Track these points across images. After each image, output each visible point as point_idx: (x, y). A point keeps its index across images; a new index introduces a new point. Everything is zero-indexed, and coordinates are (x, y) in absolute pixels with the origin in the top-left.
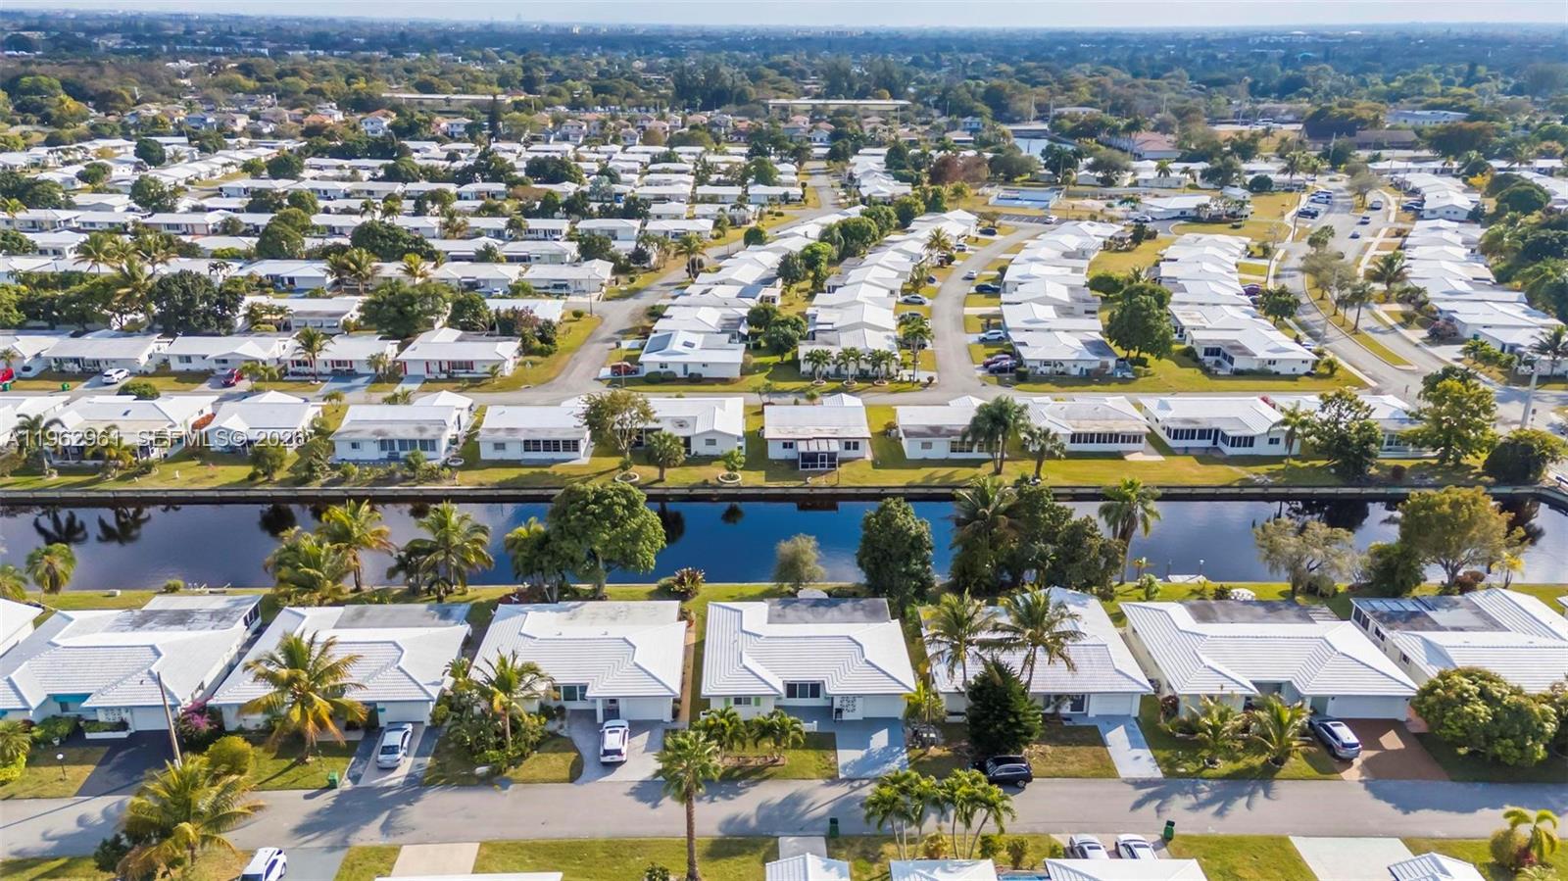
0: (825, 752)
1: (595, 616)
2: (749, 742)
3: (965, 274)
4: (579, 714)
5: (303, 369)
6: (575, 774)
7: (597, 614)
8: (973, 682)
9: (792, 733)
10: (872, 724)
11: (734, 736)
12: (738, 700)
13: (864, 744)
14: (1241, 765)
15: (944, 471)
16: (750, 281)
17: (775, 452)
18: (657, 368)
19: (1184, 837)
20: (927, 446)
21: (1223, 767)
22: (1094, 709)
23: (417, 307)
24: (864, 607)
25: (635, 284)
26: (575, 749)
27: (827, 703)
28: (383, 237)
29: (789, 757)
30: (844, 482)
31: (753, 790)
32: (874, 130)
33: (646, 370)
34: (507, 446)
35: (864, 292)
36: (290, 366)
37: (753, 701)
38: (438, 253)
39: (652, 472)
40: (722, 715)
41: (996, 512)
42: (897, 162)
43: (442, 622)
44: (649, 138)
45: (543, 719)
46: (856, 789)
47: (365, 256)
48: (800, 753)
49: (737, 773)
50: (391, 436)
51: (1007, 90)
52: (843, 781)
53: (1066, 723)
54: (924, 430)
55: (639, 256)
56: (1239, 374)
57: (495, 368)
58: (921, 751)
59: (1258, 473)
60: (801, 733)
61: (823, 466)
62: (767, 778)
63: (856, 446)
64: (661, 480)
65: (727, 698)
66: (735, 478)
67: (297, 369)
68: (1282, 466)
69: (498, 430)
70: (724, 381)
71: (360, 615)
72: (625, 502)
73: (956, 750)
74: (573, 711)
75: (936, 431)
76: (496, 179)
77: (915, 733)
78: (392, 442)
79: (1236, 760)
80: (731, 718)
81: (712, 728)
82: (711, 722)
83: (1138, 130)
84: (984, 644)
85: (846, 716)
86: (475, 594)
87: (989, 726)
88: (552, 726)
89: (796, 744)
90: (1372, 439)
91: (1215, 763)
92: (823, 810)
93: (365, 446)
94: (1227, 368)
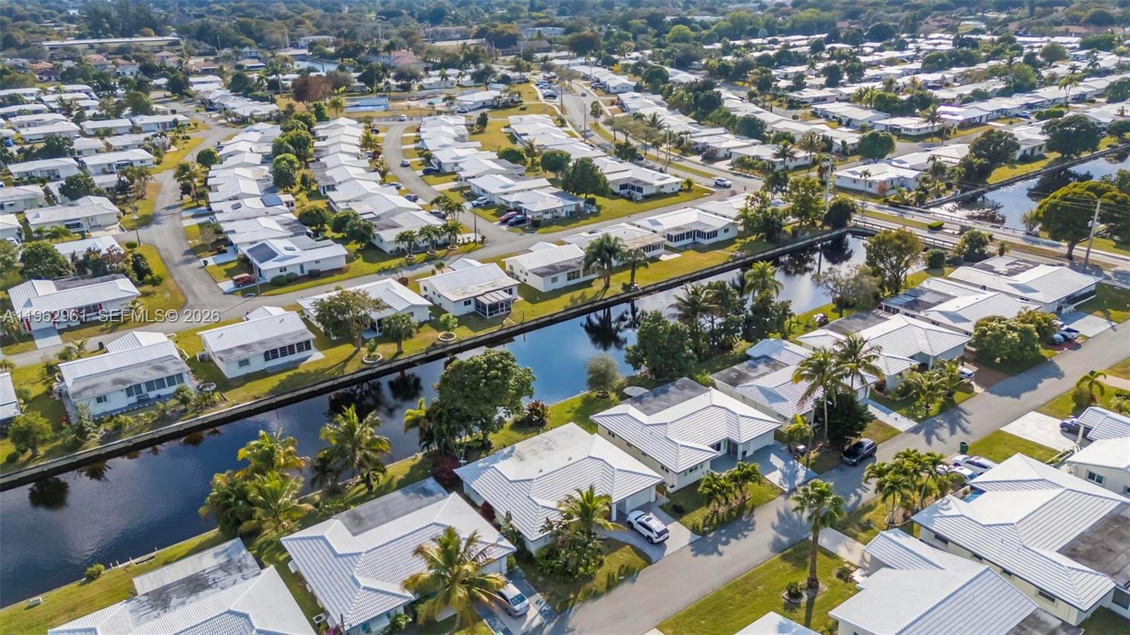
3: (400, 163)
6: (646, 558)
7: (534, 451)
12: (691, 470)
14: (937, 404)
18: (278, 273)
20: (554, 280)
21: (933, 407)
24: (682, 386)
25: (140, 212)
30: (526, 318)
31: (756, 519)
33: (268, 278)
34: (251, 361)
37: (698, 466)
39: (391, 348)
43: (432, 498)
50: (136, 382)
52: (791, 492)
54: (546, 270)
56: (648, 198)
58: (805, 458)
59: (733, 251)
61: (502, 311)
63: (511, 292)
64: (400, 352)
66: (451, 335)
68: (739, 244)
69: (230, 350)
70: (339, 271)
71: (358, 518)
75: (555, 269)
77: (790, 449)
78: (138, 386)
93: (111, 398)
94: (639, 195)
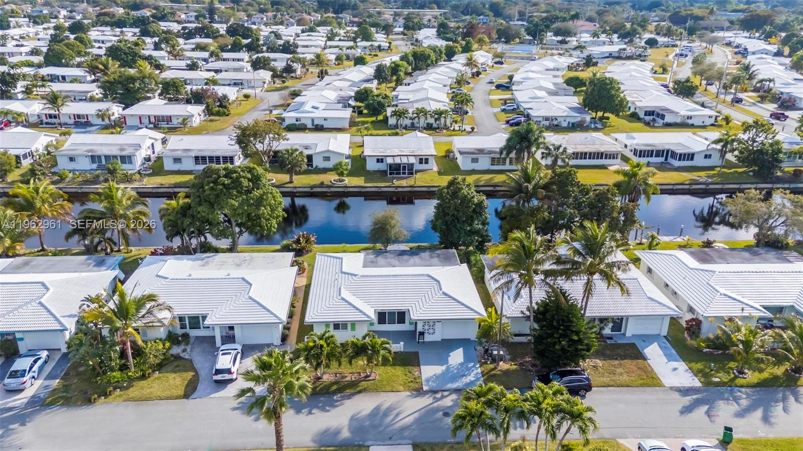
0: (410, 368)
1: (223, 264)
2: (344, 360)
3: (488, 81)
4: (201, 340)
5: (53, 120)
6: (190, 391)
7: (225, 262)
8: (536, 307)
9: (382, 352)
10: (449, 345)
11: (330, 356)
12: (337, 326)
13: (443, 361)
14: (765, 375)
15: (487, 177)
16: (357, 80)
17: (371, 165)
18: (294, 121)
19: (741, 441)
20: (475, 160)
21: (752, 377)
22: (631, 330)
23: (137, 85)
24: (438, 256)
25: (286, 84)
26: (194, 369)
27: (412, 328)
28: (125, 53)
29: (380, 373)
30: (418, 183)
31: (348, 403)
32: (429, 20)
33: (287, 122)
34: (183, 160)
35: (427, 85)
36: (44, 118)
37: (349, 327)
38: (163, 65)
39: (285, 178)
40: (321, 338)
41: (536, 187)
42: (443, 31)
43: (95, 268)
44: (300, 22)
45: (168, 344)
46: (438, 400)
47: (110, 62)
48: (389, 369)
49: (334, 387)
50: (99, 153)
51: (502, 5)
52: (426, 392)
53: (609, 341)
54: (472, 151)
55: (288, 70)
56: (668, 125)
57: (185, 120)
58: (492, 366)
59: (701, 176)
60: (390, 352)
61: (404, 173)
62: (360, 392)
63: (427, 161)
64: (291, 182)
65: (327, 324)
66: (343, 181)
67: (49, 120)
68: (715, 172)
69: (178, 150)
70: (338, 129)
71: (26, 264)
72: (249, 176)
73: (521, 364)
74: (197, 337)
75: (481, 151)
76: (207, 36)
77: (486, 351)
78: (99, 157)
79: (761, 371)
80: (329, 340)
81: (312, 348)
82: (311, 344)
83: (578, 19)
84: (547, 273)
85: (428, 338)
86: (137, 253)
87: (555, 343)
88: (176, 350)
89: (385, 362)
90: (779, 151)
91: (743, 373)
92: (411, 419)
93: (79, 160)
94: (660, 122)
